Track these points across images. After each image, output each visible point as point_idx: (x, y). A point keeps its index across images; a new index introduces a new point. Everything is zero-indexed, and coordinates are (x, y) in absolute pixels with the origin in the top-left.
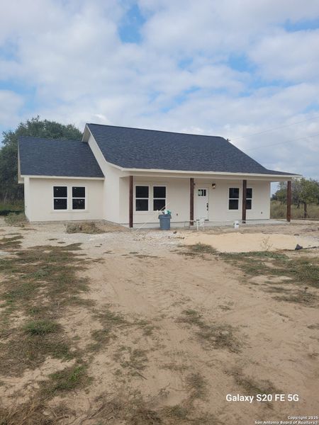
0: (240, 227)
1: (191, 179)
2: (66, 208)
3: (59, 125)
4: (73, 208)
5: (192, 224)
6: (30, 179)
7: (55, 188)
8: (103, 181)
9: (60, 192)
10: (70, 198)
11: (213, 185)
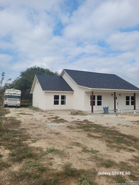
1: (114, 93)
2: (58, 104)
3: (43, 69)
4: (61, 104)
5: (115, 111)
6: (45, 92)
7: (55, 96)
8: (73, 93)
9: (56, 97)
10: (60, 100)
11: (120, 95)
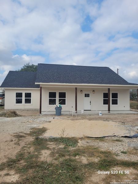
0: (102, 115)
1: (76, 88)
2: (21, 103)
4: (25, 103)
7: (17, 93)
9: (19, 95)
